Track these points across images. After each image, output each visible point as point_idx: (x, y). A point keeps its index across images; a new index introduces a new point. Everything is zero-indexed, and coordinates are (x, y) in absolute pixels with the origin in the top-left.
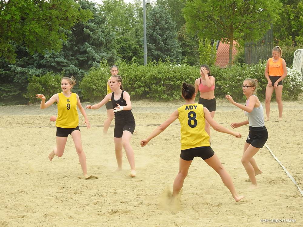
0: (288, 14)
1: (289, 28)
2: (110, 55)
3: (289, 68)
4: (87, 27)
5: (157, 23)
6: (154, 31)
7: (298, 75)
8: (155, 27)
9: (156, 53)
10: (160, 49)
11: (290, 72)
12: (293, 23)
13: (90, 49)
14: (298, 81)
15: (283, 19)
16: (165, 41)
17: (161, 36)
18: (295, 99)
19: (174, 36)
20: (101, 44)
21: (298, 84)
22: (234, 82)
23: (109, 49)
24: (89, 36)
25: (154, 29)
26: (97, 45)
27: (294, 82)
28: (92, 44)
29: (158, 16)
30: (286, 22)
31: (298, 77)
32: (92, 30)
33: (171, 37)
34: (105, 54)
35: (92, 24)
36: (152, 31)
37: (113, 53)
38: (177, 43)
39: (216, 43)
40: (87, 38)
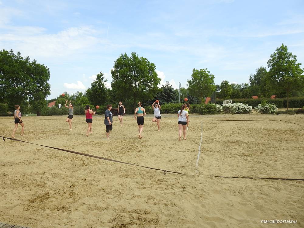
13: (172, 100)
18: (219, 114)
20: (175, 99)
21: (220, 109)
39: (205, 99)
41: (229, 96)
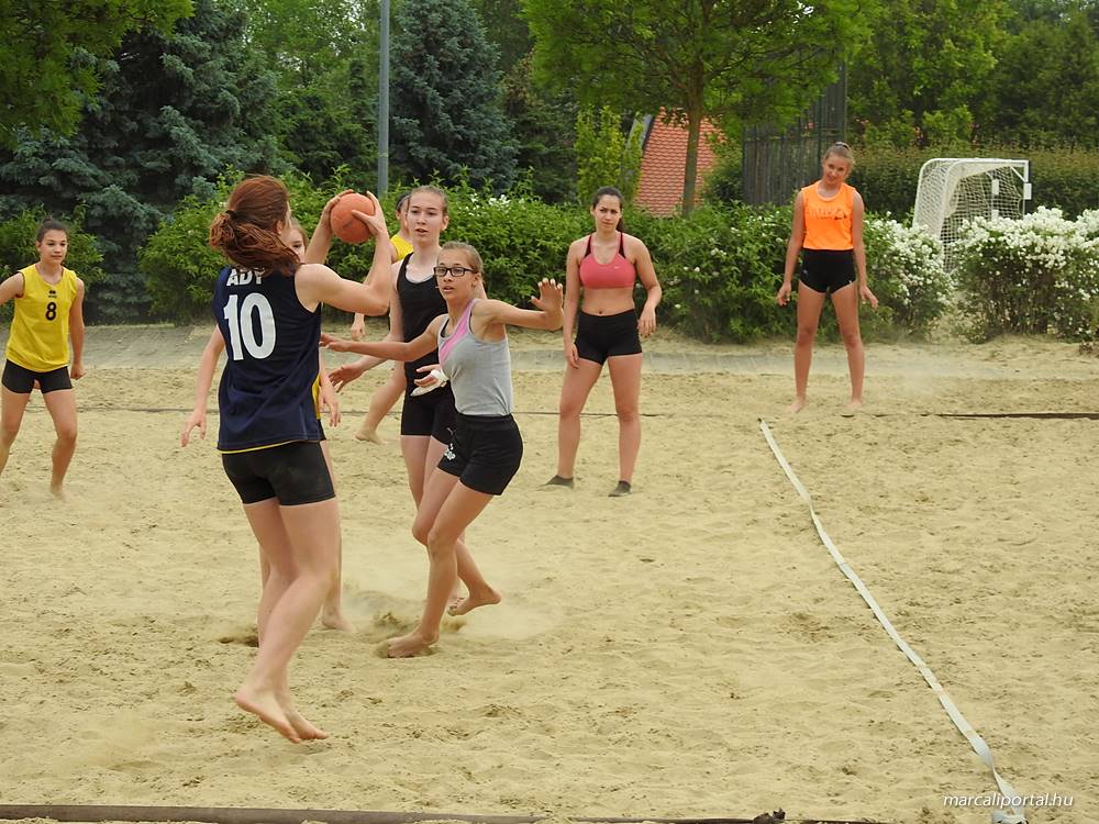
0: (901, 31)
1: (904, 82)
2: (257, 156)
3: (900, 225)
4: (175, 50)
5: (432, 44)
6: (420, 71)
7: (930, 250)
8: (422, 59)
9: (422, 152)
10: (437, 140)
11: (900, 237)
12: (918, 63)
13: (183, 131)
14: (929, 272)
15: (883, 47)
16: (456, 112)
17: (444, 91)
18: (918, 337)
19: (491, 94)
20: (224, 114)
21: (929, 282)
22: (697, 269)
23: (251, 134)
24: (179, 82)
25: (419, 65)
26: (211, 119)
27: (914, 273)
28: (191, 113)
29: (435, 17)
30: (894, 59)
31: (931, 258)
32: (194, 61)
33: (481, 99)
34: (237, 152)
35: (192, 41)
36: (413, 74)
37: (265, 149)
38: (500, 121)
39: (639, 126)
40: (172, 89)
41: (963, 111)
